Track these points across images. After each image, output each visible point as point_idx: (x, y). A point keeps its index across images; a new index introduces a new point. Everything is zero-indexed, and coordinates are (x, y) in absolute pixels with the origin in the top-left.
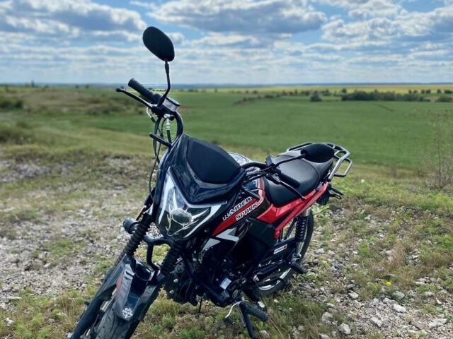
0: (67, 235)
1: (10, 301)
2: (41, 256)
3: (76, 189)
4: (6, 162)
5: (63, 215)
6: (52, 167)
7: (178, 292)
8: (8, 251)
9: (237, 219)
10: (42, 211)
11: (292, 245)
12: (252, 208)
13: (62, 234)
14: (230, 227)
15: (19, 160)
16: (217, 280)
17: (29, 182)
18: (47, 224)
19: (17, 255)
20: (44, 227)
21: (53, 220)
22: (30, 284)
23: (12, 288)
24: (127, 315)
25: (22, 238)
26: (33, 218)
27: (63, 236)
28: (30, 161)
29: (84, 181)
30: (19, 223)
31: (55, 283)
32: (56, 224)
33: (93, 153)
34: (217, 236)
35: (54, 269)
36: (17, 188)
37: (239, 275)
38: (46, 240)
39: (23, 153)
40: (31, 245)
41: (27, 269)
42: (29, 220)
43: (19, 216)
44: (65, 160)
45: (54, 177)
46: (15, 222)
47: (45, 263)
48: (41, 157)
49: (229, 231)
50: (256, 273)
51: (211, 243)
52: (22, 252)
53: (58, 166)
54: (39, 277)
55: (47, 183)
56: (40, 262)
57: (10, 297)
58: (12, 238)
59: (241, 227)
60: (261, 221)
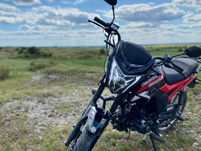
0: (67, 103)
1: (41, 129)
2: (56, 111)
3: (72, 86)
4: (43, 74)
5: (66, 94)
6: (62, 77)
7: (118, 125)
8: (42, 109)
9: (149, 87)
10: (57, 93)
12: (157, 81)
13: (65, 102)
15: (49, 73)
16: (138, 120)
17: (52, 83)
18: (59, 98)
19: (45, 110)
20: (58, 99)
21: (62, 97)
22: (51, 123)
23: (43, 124)
24: (93, 131)
25: (48, 104)
26: (53, 95)
27: (66, 103)
28: (54, 74)
29: (76, 82)
30: (47, 97)
31: (61, 123)
32: (63, 98)
33: (79, 71)
34: (139, 95)
35: (62, 117)
36: (48, 85)
37: (149, 119)
38: (58, 105)
39: (50, 71)
40: (52, 106)
41: (50, 116)
42: (51, 96)
43: (47, 94)
44: (68, 73)
45: (63, 81)
46: (45, 96)
47: (57, 114)
48: (58, 72)
49: (145, 92)
50: (158, 119)
51: (136, 98)
52: (48, 109)
53: (65, 76)
54: (54, 120)
55: (60, 83)
56: (55, 114)
57: (41, 128)
58: (44, 103)
59: (151, 91)
60: (161, 91)
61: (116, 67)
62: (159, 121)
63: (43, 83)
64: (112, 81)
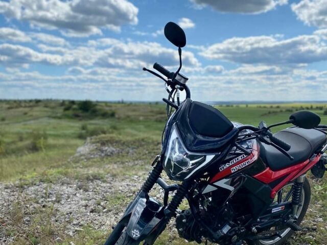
0: (122, 192)
1: (76, 231)
2: (102, 204)
3: (137, 165)
4: (94, 145)
5: (123, 178)
6: (123, 150)
8: (82, 199)
9: (232, 172)
10: (109, 175)
11: (290, 207)
12: (246, 164)
13: (119, 190)
14: (226, 177)
15: (103, 144)
16: (219, 225)
17: (107, 159)
18: (110, 183)
19: (87, 201)
20: (108, 185)
21: (115, 181)
22: (92, 221)
23: (79, 223)
24: (135, 235)
25: (92, 191)
26: (102, 178)
27: (120, 192)
28: (110, 145)
29: (143, 159)
30: (92, 181)
31: (108, 222)
32: (117, 184)
33: (150, 141)
34: (215, 184)
35: (110, 213)
36: (99, 162)
37: (238, 224)
38: (108, 194)
39: (106, 139)
40: (97, 196)
41: (92, 211)
42: (99, 179)
43: (92, 176)
44: (132, 145)
45: (123, 156)
46: (90, 180)
47: (104, 208)
48: (116, 142)
49: (225, 180)
50: (254, 226)
51: (209, 189)
52: (90, 200)
53: (127, 149)
54: (98, 217)
55: (119, 160)
56: (101, 208)
57: (76, 228)
58: (86, 190)
59: (237, 179)
60: (257, 180)
61: (177, 138)
62: (256, 228)
63: (92, 158)
64: (169, 160)
